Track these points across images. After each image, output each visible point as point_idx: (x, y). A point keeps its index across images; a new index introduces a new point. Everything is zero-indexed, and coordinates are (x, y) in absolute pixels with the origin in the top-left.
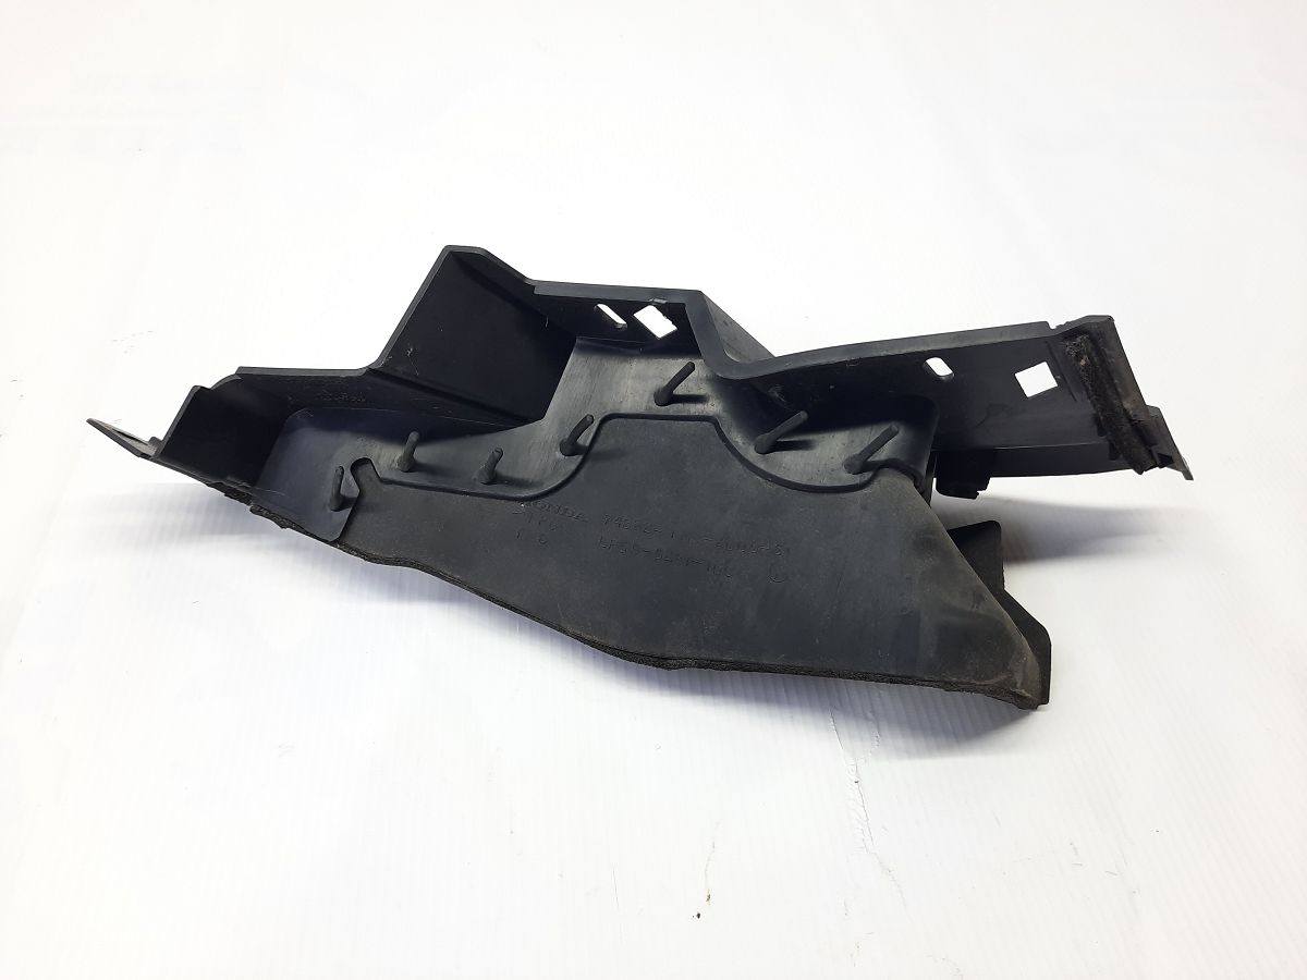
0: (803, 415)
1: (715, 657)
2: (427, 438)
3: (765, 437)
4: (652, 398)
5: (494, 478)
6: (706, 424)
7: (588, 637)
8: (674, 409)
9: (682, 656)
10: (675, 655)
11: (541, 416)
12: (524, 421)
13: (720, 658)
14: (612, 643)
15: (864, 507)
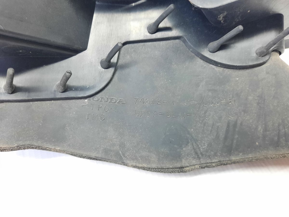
0: (241, 28)
1: (208, 161)
2: (18, 71)
3: (215, 44)
4: (146, 30)
5: (66, 88)
6: (177, 41)
7: (140, 165)
8: (159, 35)
9: (192, 164)
10: (188, 165)
11: (85, 49)
12: (77, 51)
13: (211, 161)
14: (154, 166)
15: (268, 73)
